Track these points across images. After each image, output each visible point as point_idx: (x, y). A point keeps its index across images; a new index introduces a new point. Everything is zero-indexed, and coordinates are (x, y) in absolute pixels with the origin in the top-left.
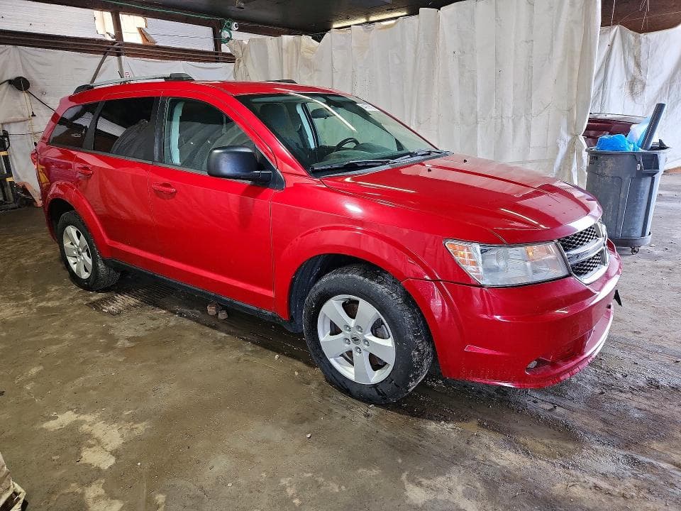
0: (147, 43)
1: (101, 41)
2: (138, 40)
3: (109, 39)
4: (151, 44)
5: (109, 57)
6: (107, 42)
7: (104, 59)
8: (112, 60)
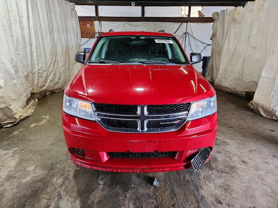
0: (201, 17)
1: (182, 18)
2: (197, 16)
3: (186, 16)
4: (202, 17)
5: (183, 23)
6: (184, 18)
7: (182, 24)
8: (184, 24)
